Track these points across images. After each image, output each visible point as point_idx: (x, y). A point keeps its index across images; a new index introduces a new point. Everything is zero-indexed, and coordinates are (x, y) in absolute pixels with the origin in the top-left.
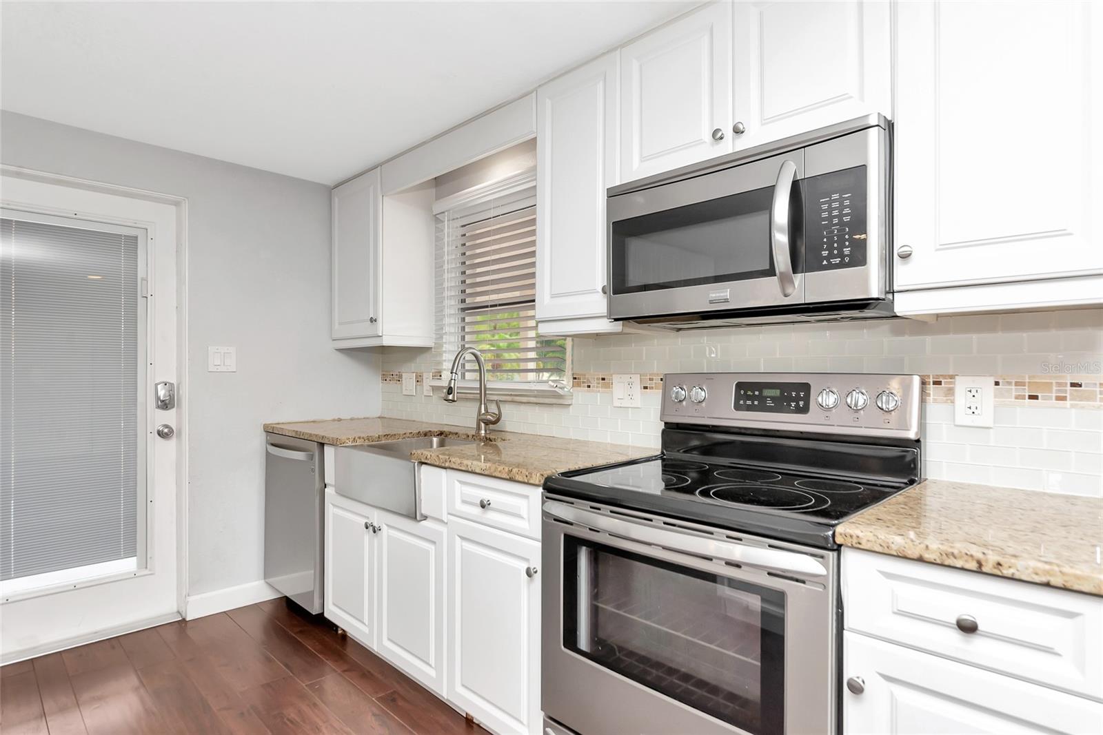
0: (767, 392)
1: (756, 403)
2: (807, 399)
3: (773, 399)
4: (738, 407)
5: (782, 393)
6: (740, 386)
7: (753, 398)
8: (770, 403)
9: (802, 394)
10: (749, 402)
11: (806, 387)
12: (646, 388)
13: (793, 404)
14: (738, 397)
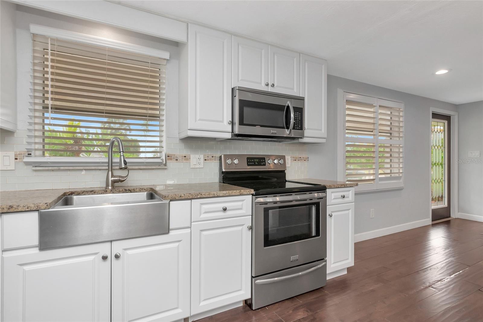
0: (255, 160)
1: (253, 163)
2: (265, 162)
3: (257, 162)
4: (248, 165)
5: (259, 160)
6: (248, 158)
7: (252, 162)
8: (256, 163)
9: (264, 160)
10: (251, 163)
11: (264, 159)
12: (205, 160)
13: (262, 163)
14: (248, 162)
